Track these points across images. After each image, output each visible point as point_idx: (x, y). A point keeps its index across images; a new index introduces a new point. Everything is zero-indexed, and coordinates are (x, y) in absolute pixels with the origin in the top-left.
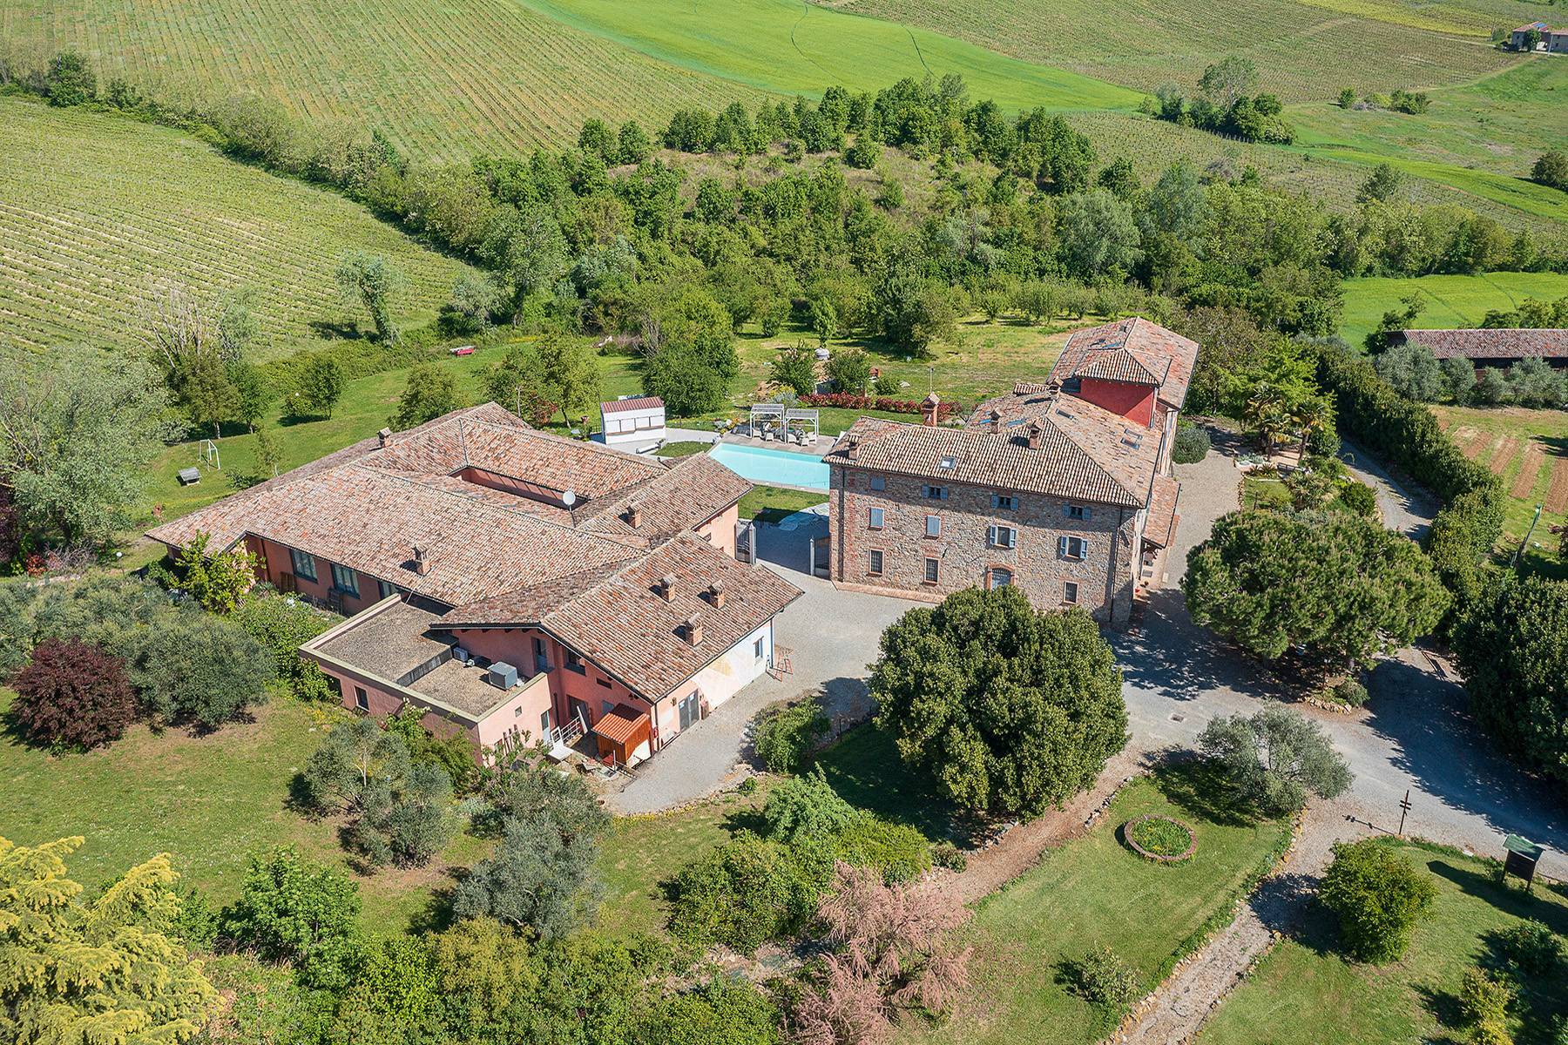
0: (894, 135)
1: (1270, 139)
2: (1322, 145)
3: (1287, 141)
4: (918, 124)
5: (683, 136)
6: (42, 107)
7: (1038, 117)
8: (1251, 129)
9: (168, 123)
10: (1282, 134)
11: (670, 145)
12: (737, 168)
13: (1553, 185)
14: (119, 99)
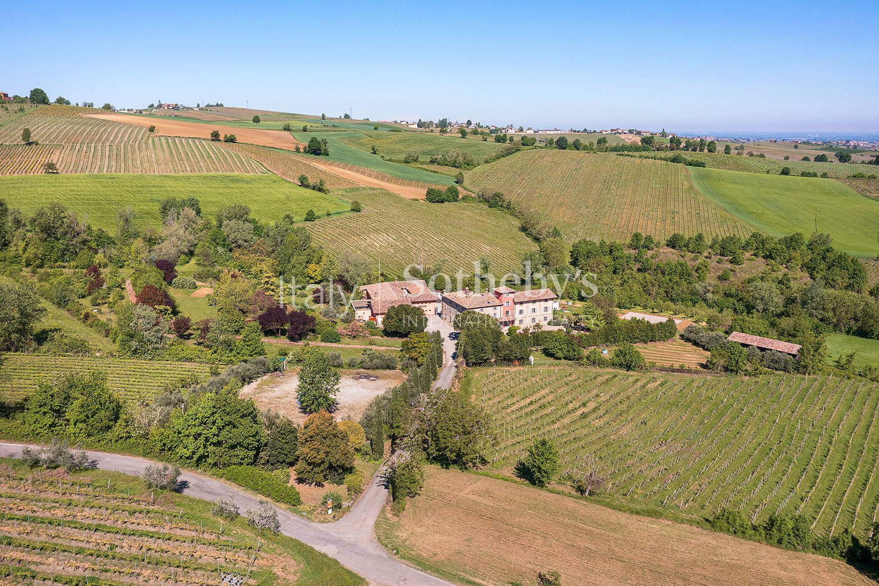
5: (673, 243)
6: (485, 207)
9: (516, 216)
11: (668, 245)
14: (508, 207)
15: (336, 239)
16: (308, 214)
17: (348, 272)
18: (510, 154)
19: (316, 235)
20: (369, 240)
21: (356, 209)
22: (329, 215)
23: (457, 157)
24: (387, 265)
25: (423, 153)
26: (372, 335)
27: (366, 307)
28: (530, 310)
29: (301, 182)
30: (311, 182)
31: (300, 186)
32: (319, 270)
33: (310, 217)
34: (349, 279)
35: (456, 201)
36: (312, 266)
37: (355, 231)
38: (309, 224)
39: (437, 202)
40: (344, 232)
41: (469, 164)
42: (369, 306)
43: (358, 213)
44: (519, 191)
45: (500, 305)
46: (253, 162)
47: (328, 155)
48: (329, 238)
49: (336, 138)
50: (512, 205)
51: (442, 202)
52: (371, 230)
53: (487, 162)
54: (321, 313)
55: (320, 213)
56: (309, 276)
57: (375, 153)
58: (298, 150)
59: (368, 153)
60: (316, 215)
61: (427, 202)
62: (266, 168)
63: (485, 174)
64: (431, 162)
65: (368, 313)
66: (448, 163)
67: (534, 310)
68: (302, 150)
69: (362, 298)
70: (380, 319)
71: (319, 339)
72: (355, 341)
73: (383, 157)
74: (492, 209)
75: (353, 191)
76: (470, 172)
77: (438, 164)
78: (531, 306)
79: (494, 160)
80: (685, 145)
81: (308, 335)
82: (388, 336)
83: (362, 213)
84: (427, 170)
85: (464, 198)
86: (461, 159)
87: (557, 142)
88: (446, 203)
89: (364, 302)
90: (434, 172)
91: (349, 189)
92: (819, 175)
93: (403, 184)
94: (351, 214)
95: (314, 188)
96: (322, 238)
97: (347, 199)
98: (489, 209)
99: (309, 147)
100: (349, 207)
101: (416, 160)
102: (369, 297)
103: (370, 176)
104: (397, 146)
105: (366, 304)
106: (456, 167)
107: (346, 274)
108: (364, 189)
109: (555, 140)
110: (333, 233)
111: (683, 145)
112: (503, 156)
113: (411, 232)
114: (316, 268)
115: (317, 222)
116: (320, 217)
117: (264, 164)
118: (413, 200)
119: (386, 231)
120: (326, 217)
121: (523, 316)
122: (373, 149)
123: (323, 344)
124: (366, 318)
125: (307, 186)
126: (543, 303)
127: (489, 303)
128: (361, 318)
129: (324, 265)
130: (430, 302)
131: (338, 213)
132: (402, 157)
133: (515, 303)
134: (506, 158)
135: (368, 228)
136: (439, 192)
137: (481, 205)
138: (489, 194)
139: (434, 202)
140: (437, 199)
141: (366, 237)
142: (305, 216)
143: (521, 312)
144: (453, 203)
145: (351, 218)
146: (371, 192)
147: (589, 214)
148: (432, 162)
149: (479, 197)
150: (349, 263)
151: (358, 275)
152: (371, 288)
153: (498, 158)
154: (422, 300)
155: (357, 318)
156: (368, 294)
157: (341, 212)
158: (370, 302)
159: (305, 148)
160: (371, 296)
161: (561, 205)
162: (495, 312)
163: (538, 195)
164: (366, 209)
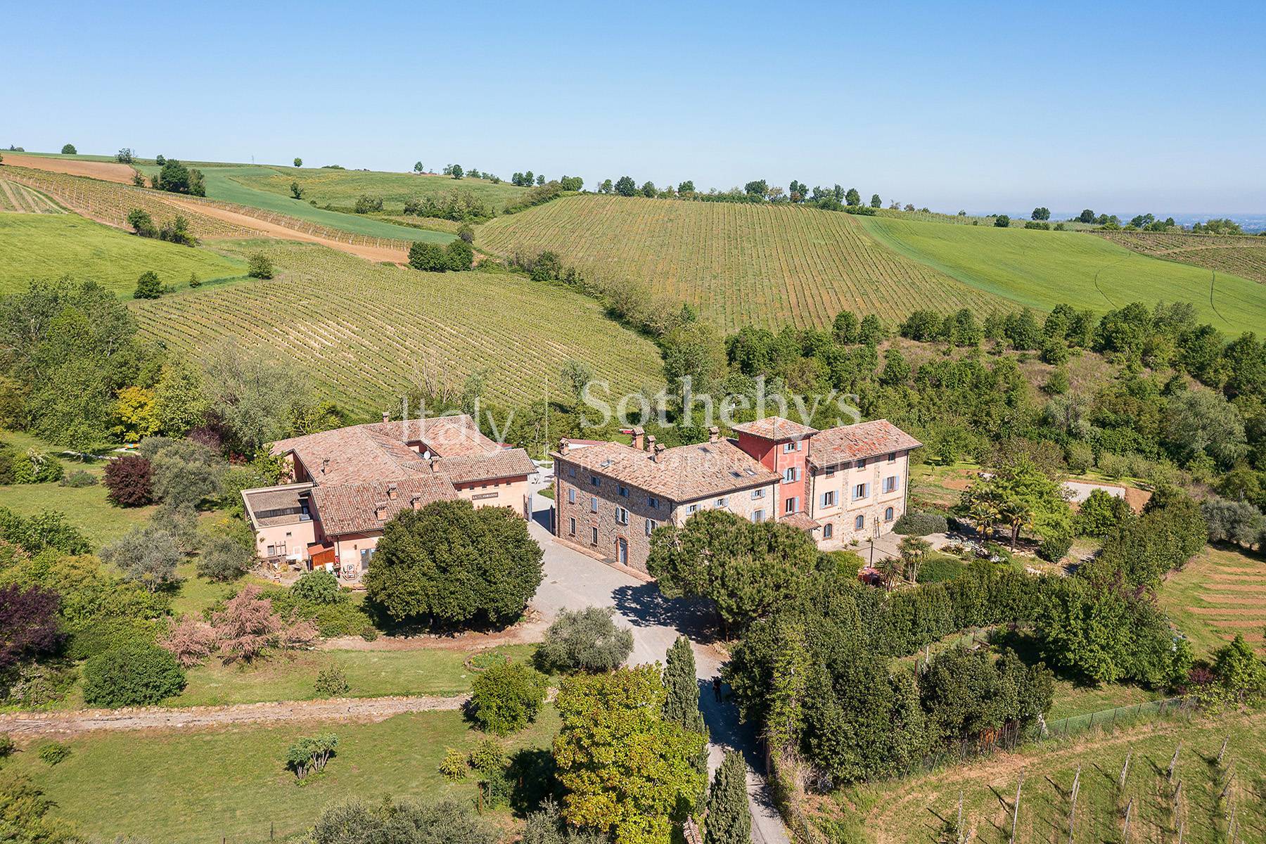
0: (1100, 344)
5: (915, 330)
6: (526, 280)
9: (589, 294)
11: (904, 335)
14: (570, 279)
15: (213, 334)
16: (142, 282)
17: (235, 401)
18: (545, 200)
19: (161, 327)
20: (293, 334)
21: (262, 273)
22: (195, 284)
23: (455, 201)
24: (341, 389)
25: (390, 199)
26: (328, 633)
27: (296, 511)
28: (852, 491)
29: (136, 226)
30: (157, 223)
31: (133, 234)
32: (151, 404)
33: (149, 289)
34: (238, 423)
35: (467, 268)
36: (131, 394)
37: (259, 316)
38: (146, 304)
39: (433, 269)
40: (231, 318)
41: (477, 214)
42: (306, 506)
43: (266, 282)
44: (581, 255)
45: (773, 482)
46: (29, 192)
47: (203, 195)
48: (195, 333)
49: (221, 175)
50: (577, 276)
51: (442, 269)
52: (299, 314)
53: (507, 212)
54: (107, 556)
55: (175, 281)
56: (121, 423)
57: (298, 197)
58: (139, 183)
59: (286, 198)
60: (163, 284)
61: (413, 269)
62: (57, 204)
63: (510, 230)
64: (406, 211)
65: (304, 531)
66: (440, 213)
67: (861, 490)
68: (148, 184)
69: (277, 479)
70: (350, 555)
71: (77, 691)
72: (255, 677)
73: (313, 203)
74: (539, 283)
75: (256, 244)
76: (481, 228)
77: (421, 214)
78: (855, 476)
79: (520, 210)
80: (813, 195)
81: (15, 677)
82: (391, 633)
83: (277, 281)
84: (401, 224)
85: (481, 265)
86: (461, 204)
87: (618, 187)
88: (449, 273)
89: (289, 492)
90: (415, 226)
91: (245, 241)
92: (1052, 227)
93: (360, 243)
94: (250, 283)
95: (164, 236)
96: (175, 332)
97: (241, 258)
98: (534, 283)
99: (163, 178)
100: (245, 269)
101: (378, 208)
102: (302, 474)
103: (291, 226)
104: (339, 188)
105: (292, 501)
106: (453, 218)
107: (229, 410)
108: (278, 242)
109: (614, 183)
110: (204, 321)
111: (810, 194)
112: (534, 204)
113: (391, 317)
114: (143, 399)
115: (165, 299)
116: (173, 290)
117: (55, 197)
118: (385, 264)
119: (334, 314)
120: (190, 289)
121: (834, 510)
122: (295, 189)
123: (95, 720)
124: (299, 554)
125: (149, 234)
126: (883, 464)
127: (737, 475)
128: (279, 552)
129: (168, 388)
130: (508, 480)
131: (217, 281)
132: (352, 203)
133: (814, 471)
134: (539, 207)
135: (290, 310)
136: (436, 249)
137: (516, 277)
138: (530, 255)
139: (426, 269)
140: (432, 264)
141: (286, 328)
142: (135, 287)
143: (829, 498)
144: (464, 273)
145: (248, 291)
146: (294, 248)
147: (723, 288)
148: (408, 211)
149: (511, 264)
150: (236, 375)
151: (267, 411)
152: (310, 447)
153: (526, 206)
154: (484, 476)
155: (263, 552)
156: (299, 465)
157: (225, 280)
158: (308, 494)
159: (154, 181)
160: (313, 472)
161: (665, 275)
162: (757, 504)
163: (616, 259)
164: (283, 275)
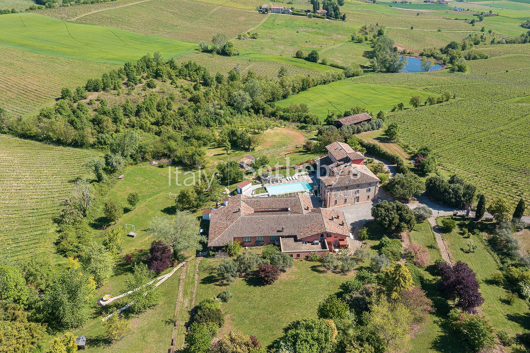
0: (153, 75)
1: (235, 55)
2: (246, 54)
3: (238, 54)
4: (161, 71)
5: (93, 87)
7: (190, 63)
8: (230, 53)
10: (237, 53)
11: (90, 91)
12: (118, 95)
13: (301, 58)
